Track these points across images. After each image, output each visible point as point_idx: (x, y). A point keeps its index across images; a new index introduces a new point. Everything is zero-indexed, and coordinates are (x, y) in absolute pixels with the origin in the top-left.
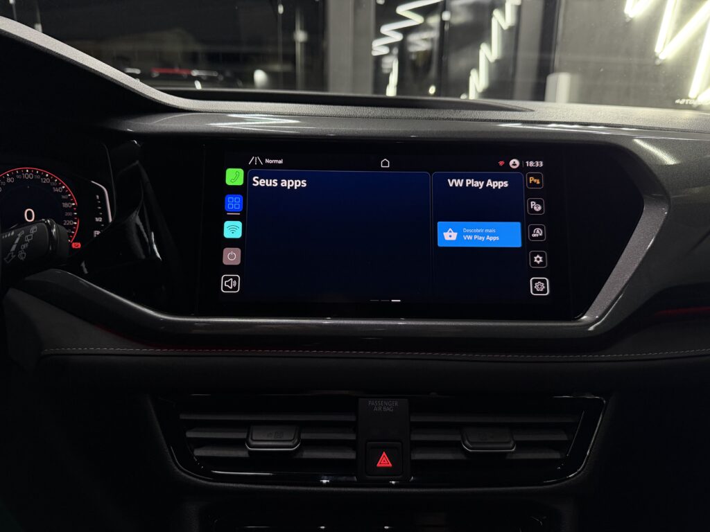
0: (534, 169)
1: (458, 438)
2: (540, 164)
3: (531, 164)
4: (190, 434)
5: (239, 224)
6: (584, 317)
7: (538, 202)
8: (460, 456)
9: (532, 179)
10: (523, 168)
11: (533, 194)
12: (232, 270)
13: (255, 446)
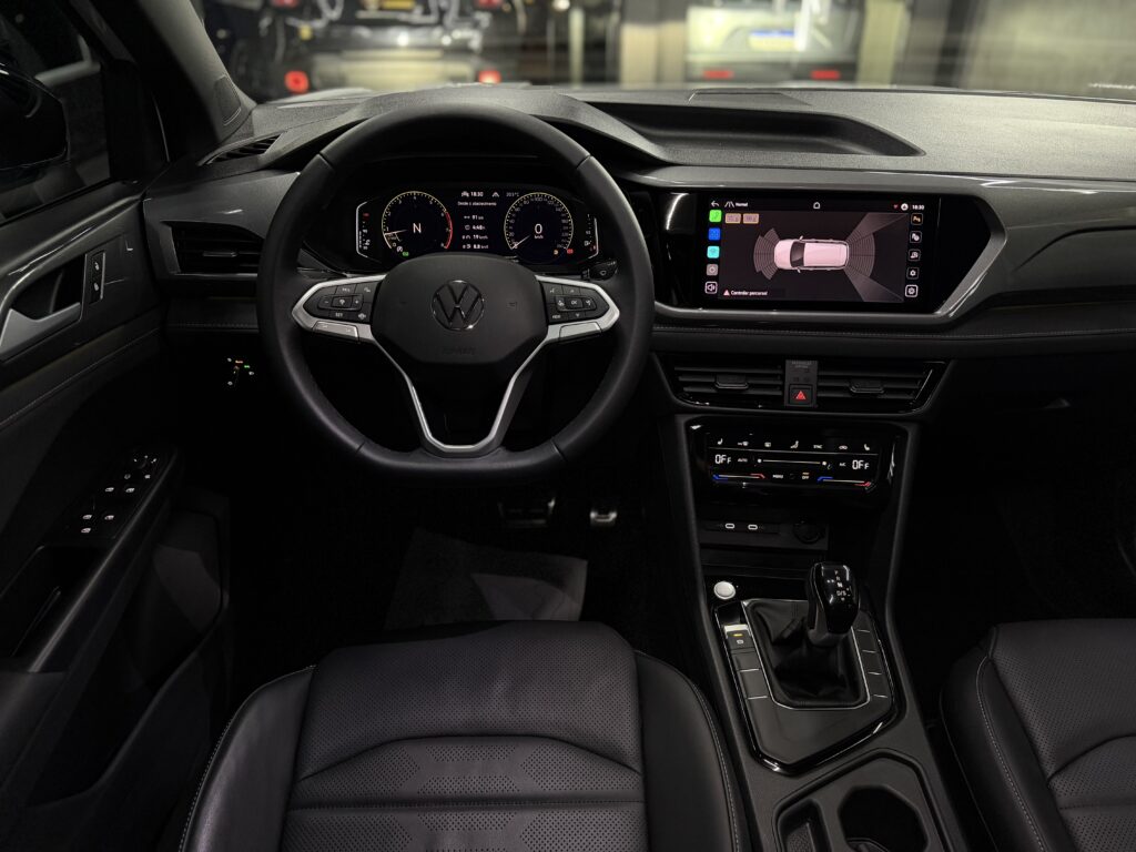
0: (918, 211)
1: (847, 385)
2: (922, 207)
3: (916, 207)
4: (681, 379)
5: (717, 248)
6: (939, 312)
7: (918, 234)
8: (848, 396)
9: (915, 218)
10: (910, 211)
11: (914, 228)
12: (712, 278)
13: (721, 386)
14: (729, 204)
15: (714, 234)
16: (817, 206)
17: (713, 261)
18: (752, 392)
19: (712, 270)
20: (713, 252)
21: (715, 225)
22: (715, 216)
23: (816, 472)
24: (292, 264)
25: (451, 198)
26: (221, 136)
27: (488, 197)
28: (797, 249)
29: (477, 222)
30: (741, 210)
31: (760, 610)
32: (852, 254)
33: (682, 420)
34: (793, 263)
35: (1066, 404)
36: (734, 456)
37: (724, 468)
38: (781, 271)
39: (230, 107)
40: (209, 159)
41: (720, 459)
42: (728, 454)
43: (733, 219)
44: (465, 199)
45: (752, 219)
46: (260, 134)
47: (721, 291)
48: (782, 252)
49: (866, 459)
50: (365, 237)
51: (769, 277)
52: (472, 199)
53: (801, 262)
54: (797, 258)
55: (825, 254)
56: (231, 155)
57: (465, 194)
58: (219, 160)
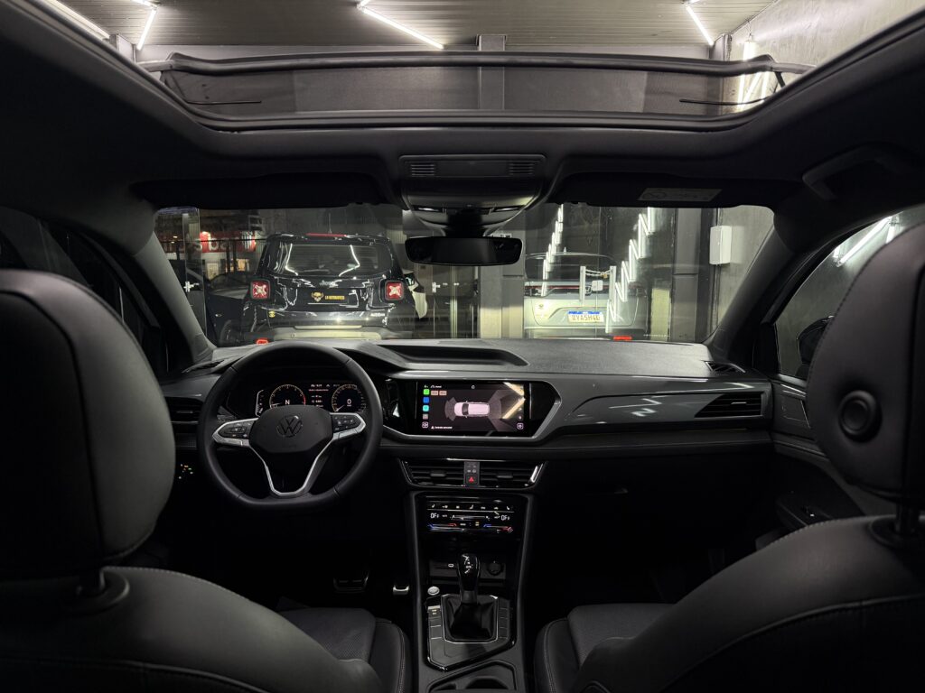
1: (495, 474)
4: (413, 472)
6: (534, 436)
8: (496, 480)
12: (425, 420)
13: (433, 475)
14: (433, 386)
15: (426, 400)
16: (473, 387)
17: (426, 413)
18: (449, 478)
19: (425, 417)
20: (426, 408)
21: (426, 396)
22: (426, 392)
23: (483, 522)
24: (215, 413)
25: (306, 388)
26: (195, 359)
27: (324, 387)
28: (465, 407)
29: (319, 399)
30: (439, 389)
31: (451, 600)
32: (491, 409)
33: (413, 495)
34: (464, 413)
35: (626, 491)
36: (441, 513)
37: (435, 521)
38: (458, 417)
39: (202, 347)
40: (188, 370)
41: (433, 515)
42: (438, 512)
43: (435, 393)
44: (313, 388)
45: (444, 393)
46: (214, 360)
47: (430, 426)
48: (458, 409)
49: (508, 514)
50: (260, 407)
51: (453, 420)
52: (316, 388)
53: (467, 413)
54: (465, 411)
55: (478, 409)
56: (198, 369)
57: (313, 386)
58: (193, 370)
